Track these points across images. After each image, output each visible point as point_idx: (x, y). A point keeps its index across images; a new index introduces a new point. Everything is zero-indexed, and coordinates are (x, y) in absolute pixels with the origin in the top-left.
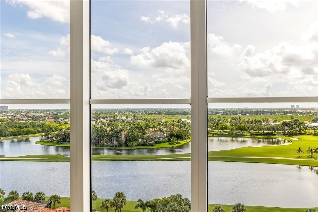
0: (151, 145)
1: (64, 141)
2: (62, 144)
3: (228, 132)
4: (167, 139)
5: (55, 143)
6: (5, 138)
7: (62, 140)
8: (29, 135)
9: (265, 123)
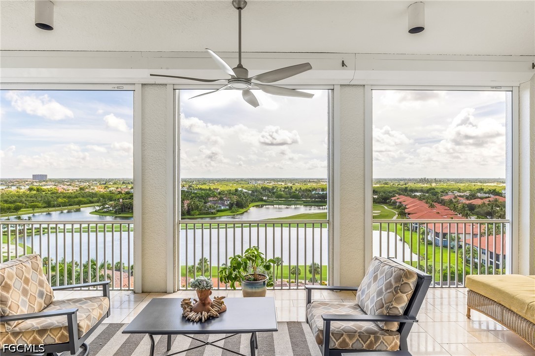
0: (212, 213)
1: (122, 211)
2: (120, 214)
3: (283, 200)
4: (228, 207)
5: (113, 213)
6: (54, 209)
7: (120, 210)
8: (81, 206)
9: (314, 192)
